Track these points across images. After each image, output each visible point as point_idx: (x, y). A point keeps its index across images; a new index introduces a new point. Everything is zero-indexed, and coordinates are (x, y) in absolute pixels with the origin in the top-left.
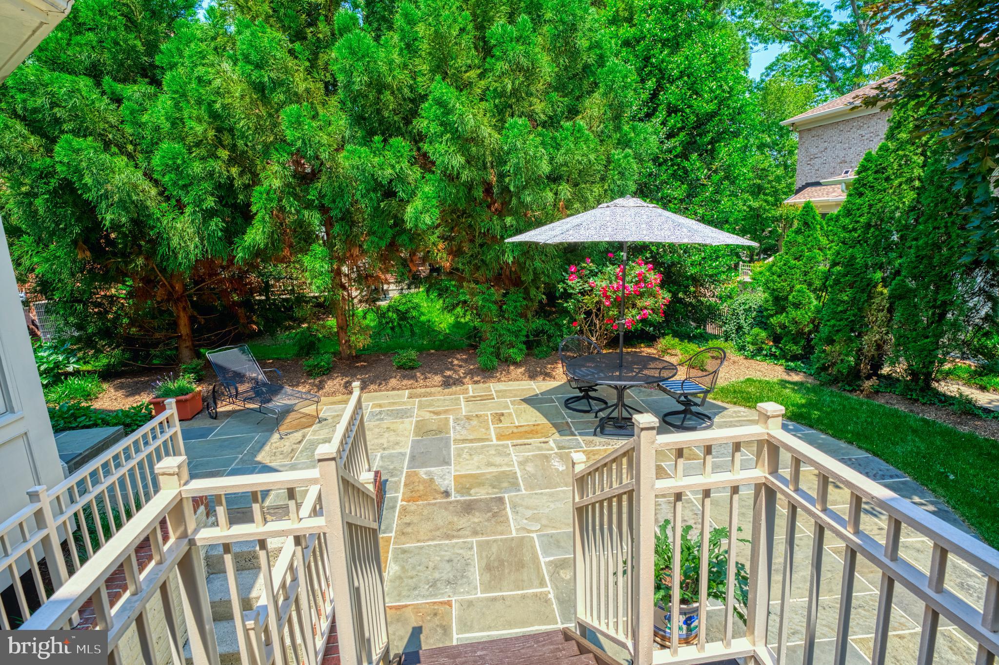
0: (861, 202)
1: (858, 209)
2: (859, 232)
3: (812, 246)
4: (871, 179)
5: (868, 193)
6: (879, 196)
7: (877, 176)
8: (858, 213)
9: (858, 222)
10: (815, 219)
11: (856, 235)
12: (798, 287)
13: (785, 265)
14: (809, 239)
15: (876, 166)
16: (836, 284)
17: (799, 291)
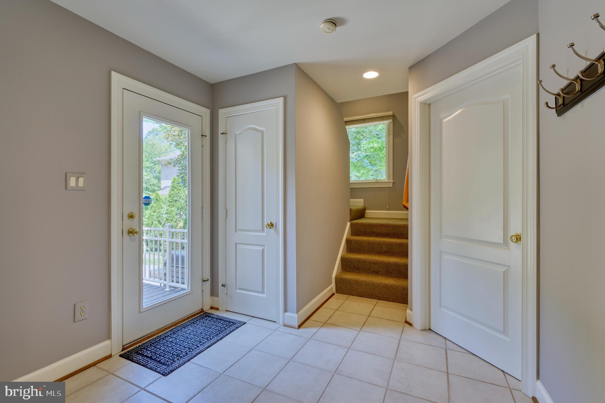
0: (173, 193)
1: (173, 195)
2: (173, 202)
3: (159, 208)
4: (176, 185)
5: (175, 190)
6: (178, 191)
7: (177, 185)
8: (172, 196)
9: (172, 199)
10: (160, 198)
11: (172, 204)
12: (155, 223)
13: (150, 214)
14: (158, 205)
15: (177, 182)
16: (167, 220)
17: (155, 224)
